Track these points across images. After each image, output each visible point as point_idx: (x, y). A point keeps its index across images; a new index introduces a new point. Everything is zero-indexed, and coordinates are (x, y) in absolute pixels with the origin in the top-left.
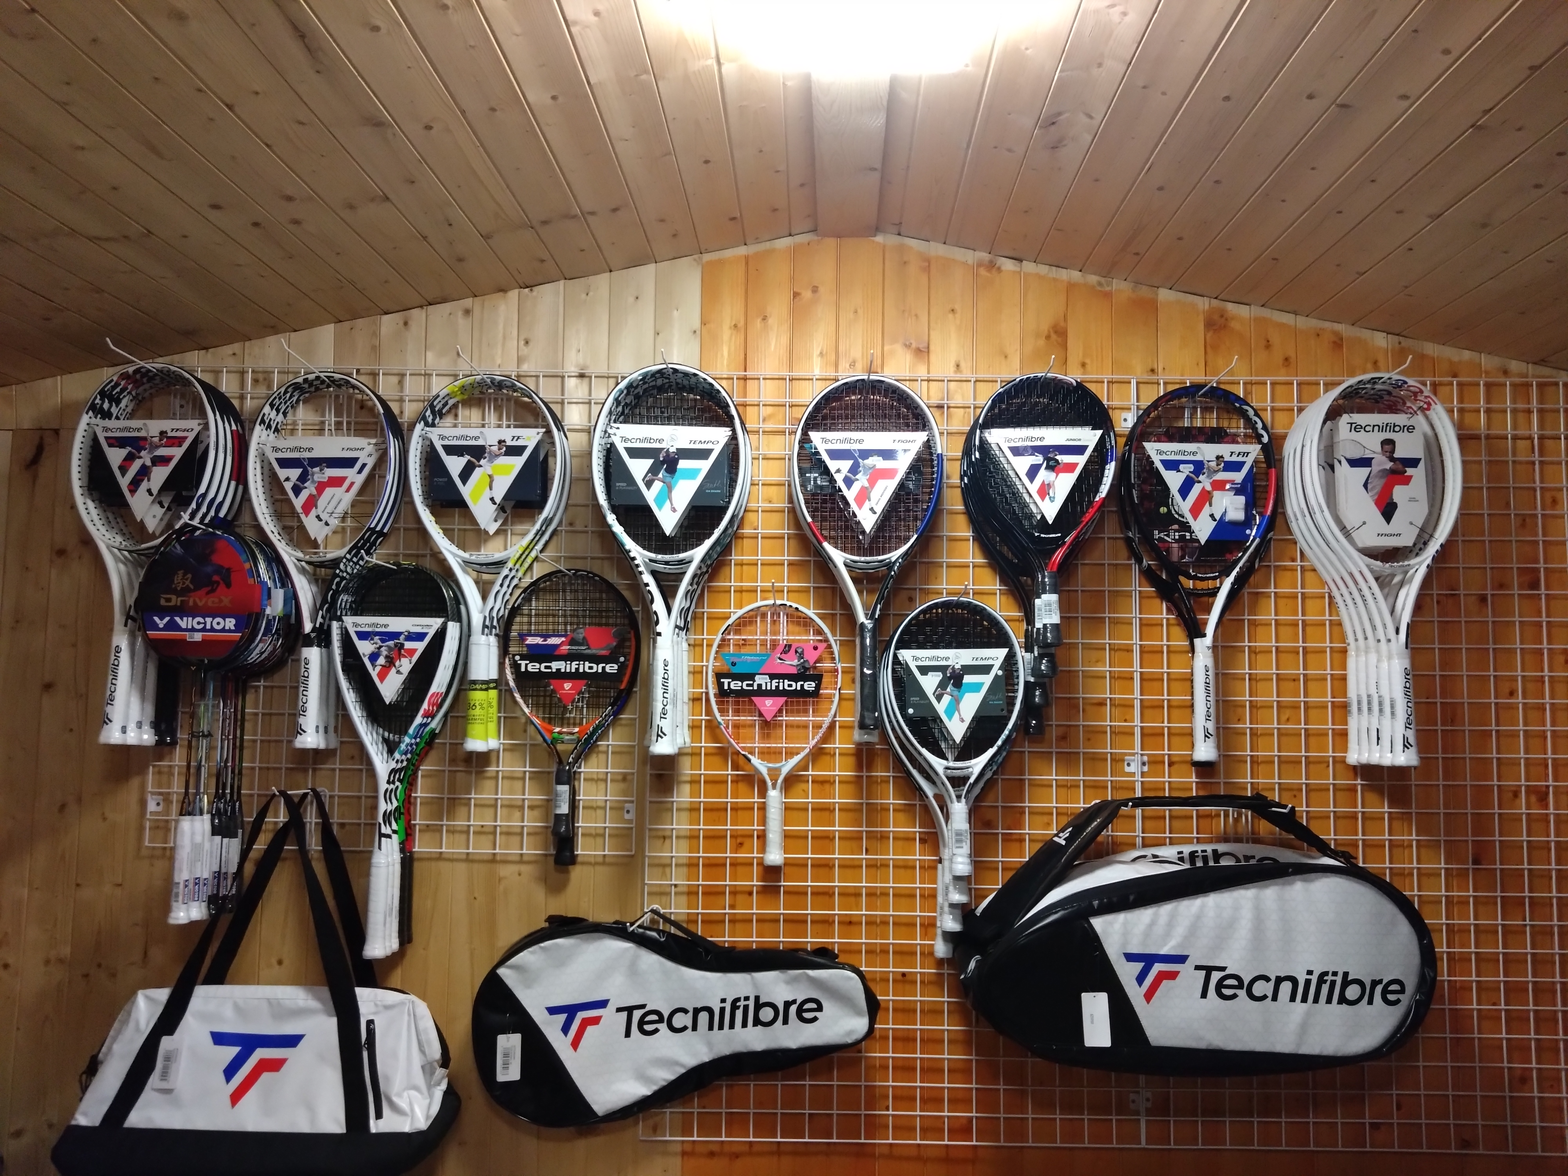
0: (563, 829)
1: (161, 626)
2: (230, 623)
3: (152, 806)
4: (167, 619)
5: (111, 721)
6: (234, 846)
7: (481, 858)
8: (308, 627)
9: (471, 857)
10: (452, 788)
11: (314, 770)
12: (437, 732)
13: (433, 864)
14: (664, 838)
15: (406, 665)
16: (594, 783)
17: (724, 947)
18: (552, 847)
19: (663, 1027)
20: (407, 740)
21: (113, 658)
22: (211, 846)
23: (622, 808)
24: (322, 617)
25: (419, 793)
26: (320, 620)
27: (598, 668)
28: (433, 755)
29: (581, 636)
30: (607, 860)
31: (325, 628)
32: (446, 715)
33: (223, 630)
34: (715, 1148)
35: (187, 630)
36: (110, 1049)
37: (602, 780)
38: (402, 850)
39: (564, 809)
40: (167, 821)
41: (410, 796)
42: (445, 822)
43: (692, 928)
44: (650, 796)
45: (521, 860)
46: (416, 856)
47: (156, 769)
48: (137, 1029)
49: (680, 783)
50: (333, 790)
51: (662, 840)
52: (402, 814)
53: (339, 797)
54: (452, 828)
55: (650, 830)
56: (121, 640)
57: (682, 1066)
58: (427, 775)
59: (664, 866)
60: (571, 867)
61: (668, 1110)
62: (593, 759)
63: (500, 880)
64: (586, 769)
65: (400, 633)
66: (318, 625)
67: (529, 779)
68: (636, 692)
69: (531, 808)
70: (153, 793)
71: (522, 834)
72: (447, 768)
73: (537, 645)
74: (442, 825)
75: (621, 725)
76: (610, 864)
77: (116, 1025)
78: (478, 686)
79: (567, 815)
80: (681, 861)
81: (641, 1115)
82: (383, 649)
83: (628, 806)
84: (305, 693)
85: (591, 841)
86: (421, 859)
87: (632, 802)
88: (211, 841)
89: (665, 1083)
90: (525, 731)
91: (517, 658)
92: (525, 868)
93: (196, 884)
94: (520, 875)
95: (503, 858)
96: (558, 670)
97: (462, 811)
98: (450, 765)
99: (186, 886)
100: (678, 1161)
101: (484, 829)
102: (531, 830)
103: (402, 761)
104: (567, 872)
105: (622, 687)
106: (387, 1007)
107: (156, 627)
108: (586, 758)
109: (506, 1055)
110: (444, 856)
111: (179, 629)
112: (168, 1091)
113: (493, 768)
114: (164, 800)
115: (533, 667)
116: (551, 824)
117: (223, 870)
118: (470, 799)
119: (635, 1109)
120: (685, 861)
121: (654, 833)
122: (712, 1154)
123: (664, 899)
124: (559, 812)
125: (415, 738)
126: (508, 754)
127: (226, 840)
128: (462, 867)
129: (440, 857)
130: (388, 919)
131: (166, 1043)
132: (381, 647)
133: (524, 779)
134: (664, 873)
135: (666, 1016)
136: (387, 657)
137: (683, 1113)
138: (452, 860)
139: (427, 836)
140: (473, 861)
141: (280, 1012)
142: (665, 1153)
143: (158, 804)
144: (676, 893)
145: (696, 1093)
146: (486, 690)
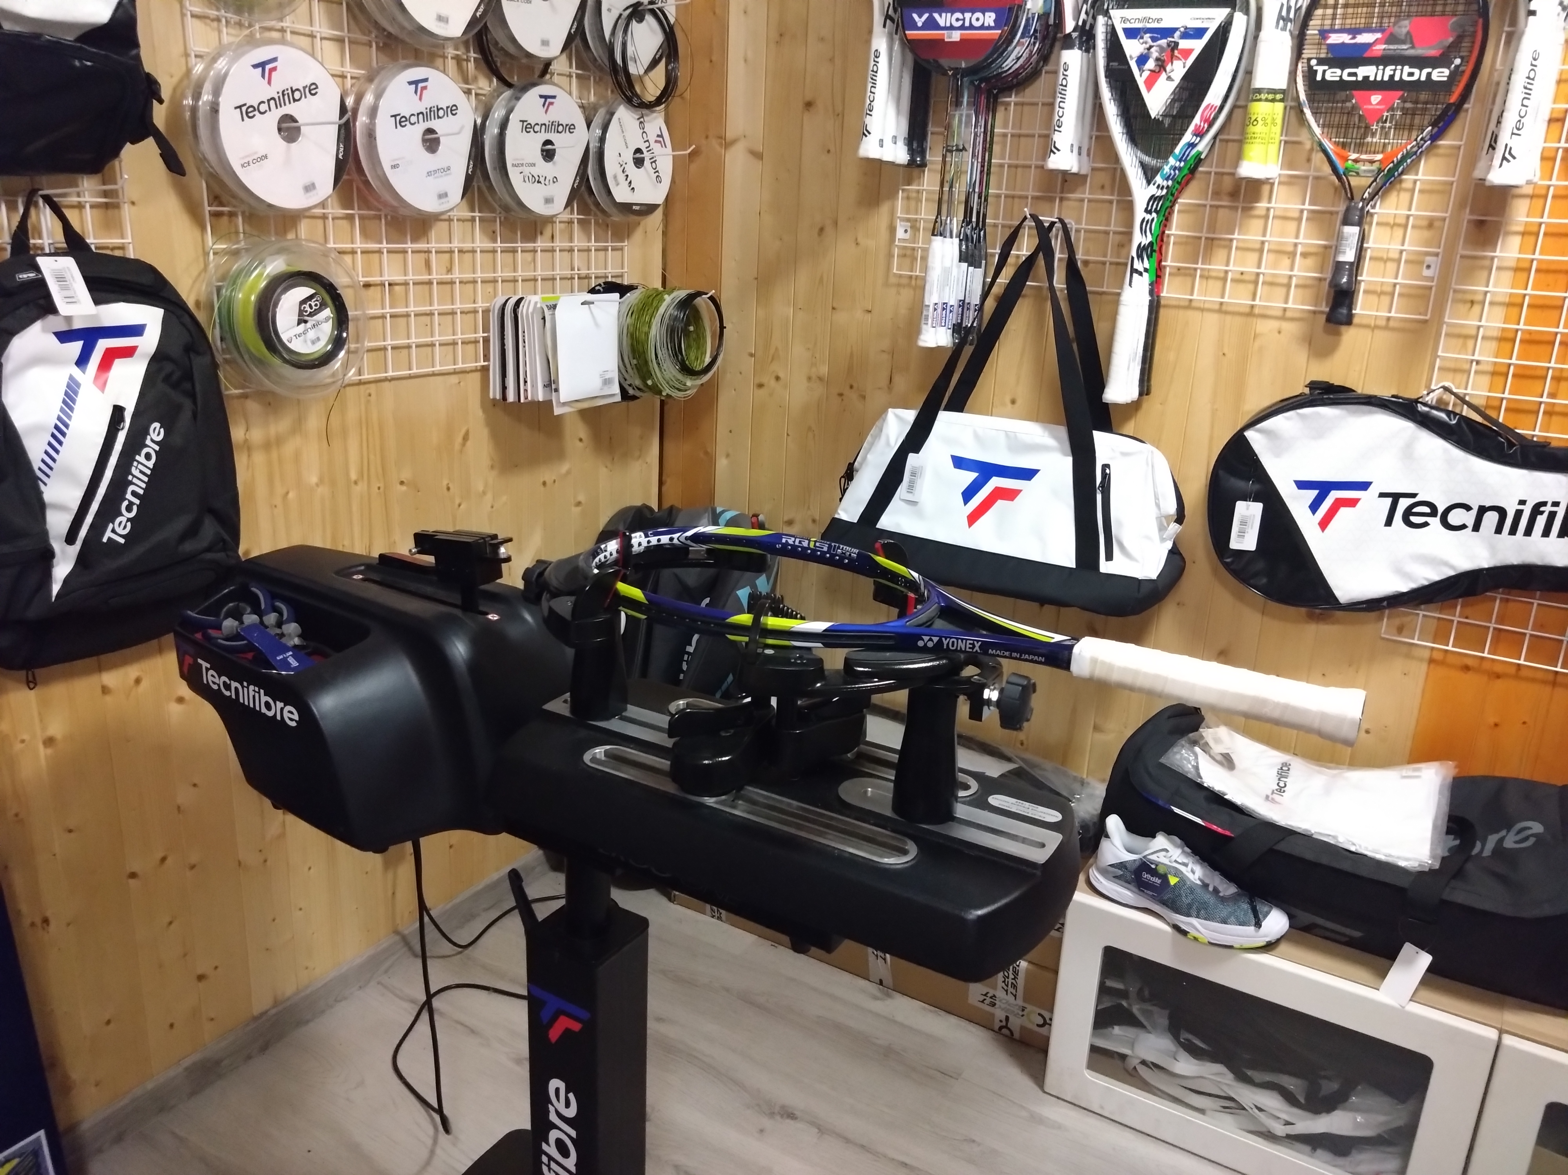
0: (1345, 280)
1: (920, 24)
2: (990, 18)
3: (900, 234)
4: (926, 16)
5: (869, 133)
6: (977, 276)
7: (1236, 309)
8: (1069, 25)
9: (1224, 308)
10: (1212, 228)
11: (1061, 199)
12: (1203, 157)
13: (1181, 313)
14: (1472, 302)
15: (1178, 69)
16: (1388, 229)
17: (1532, 440)
18: (1324, 304)
19: (1435, 522)
20: (1172, 161)
21: (872, 63)
22: (959, 273)
23: (1421, 263)
24: (1087, 13)
25: (1174, 230)
26: (1083, 16)
27: (1419, 75)
28: (1194, 186)
29: (1404, 31)
30: (1392, 324)
31: (1087, 28)
32: (1215, 138)
33: (982, 27)
34: (1470, 662)
35: (945, 28)
36: (865, 458)
37: (1399, 225)
38: (1151, 293)
39: (1349, 256)
40: (913, 249)
41: (1163, 232)
42: (1199, 266)
43: (1492, 414)
44: (1463, 248)
45: (1284, 316)
46: (1163, 302)
47: (905, 195)
48: (888, 443)
49: (1508, 233)
50: (1079, 221)
51: (1469, 305)
52: (1155, 251)
53: (1086, 231)
54: (1206, 274)
55: (1455, 291)
56: (880, 43)
57: (1452, 567)
58: (1187, 210)
59: (1467, 338)
60: (1343, 328)
61: (1421, 613)
62: (1393, 198)
63: (1255, 336)
64: (1383, 210)
65: (1175, 30)
66: (1080, 23)
67: (1307, 219)
68: (1467, 110)
69: (1304, 255)
70: (902, 220)
71: (1288, 286)
72: (1209, 202)
73: (1343, 44)
74: (1195, 269)
75: (1437, 155)
76: (1393, 329)
77: (869, 438)
78: (1263, 96)
79: (1351, 264)
80: (1490, 333)
81: (1387, 611)
82: (1153, 50)
83: (1429, 259)
84: (1061, 104)
85: (1374, 299)
86: (1166, 306)
87: (1437, 255)
88: (959, 267)
89: (1426, 583)
90: (1309, 160)
91: (1314, 62)
92: (1287, 326)
93: (944, 309)
94: (1279, 332)
95: (1262, 312)
96: (1366, 78)
97: (1221, 254)
98: (1212, 199)
99: (935, 309)
100: (1424, 667)
101: (1244, 277)
102: (1301, 282)
103: (1162, 188)
104: (1338, 334)
105: (1452, 101)
106: (1124, 454)
107: (914, 27)
108: (1383, 198)
109: (1243, 523)
110: (1194, 304)
111: (937, 27)
112: (914, 503)
113: (1262, 205)
114: (911, 227)
115: (1333, 74)
116: (1328, 275)
117: (967, 301)
118: (1231, 240)
119: (1385, 603)
120: (1495, 334)
121: (1460, 296)
122: (1466, 668)
123: (1458, 376)
124: (1341, 258)
125: (1180, 161)
126: (1283, 188)
127: (971, 269)
128: (1215, 317)
129: (1189, 305)
130: (1132, 365)
131: (912, 458)
132: (1151, 47)
133: (1300, 220)
134: (1464, 346)
135: (1441, 510)
136: (1157, 59)
137: (1439, 619)
138: (1202, 310)
139: (1178, 280)
140: (1226, 313)
141: (1016, 445)
142: (1408, 656)
143: (906, 231)
144: (1476, 372)
145: (1460, 600)
146: (1273, 101)
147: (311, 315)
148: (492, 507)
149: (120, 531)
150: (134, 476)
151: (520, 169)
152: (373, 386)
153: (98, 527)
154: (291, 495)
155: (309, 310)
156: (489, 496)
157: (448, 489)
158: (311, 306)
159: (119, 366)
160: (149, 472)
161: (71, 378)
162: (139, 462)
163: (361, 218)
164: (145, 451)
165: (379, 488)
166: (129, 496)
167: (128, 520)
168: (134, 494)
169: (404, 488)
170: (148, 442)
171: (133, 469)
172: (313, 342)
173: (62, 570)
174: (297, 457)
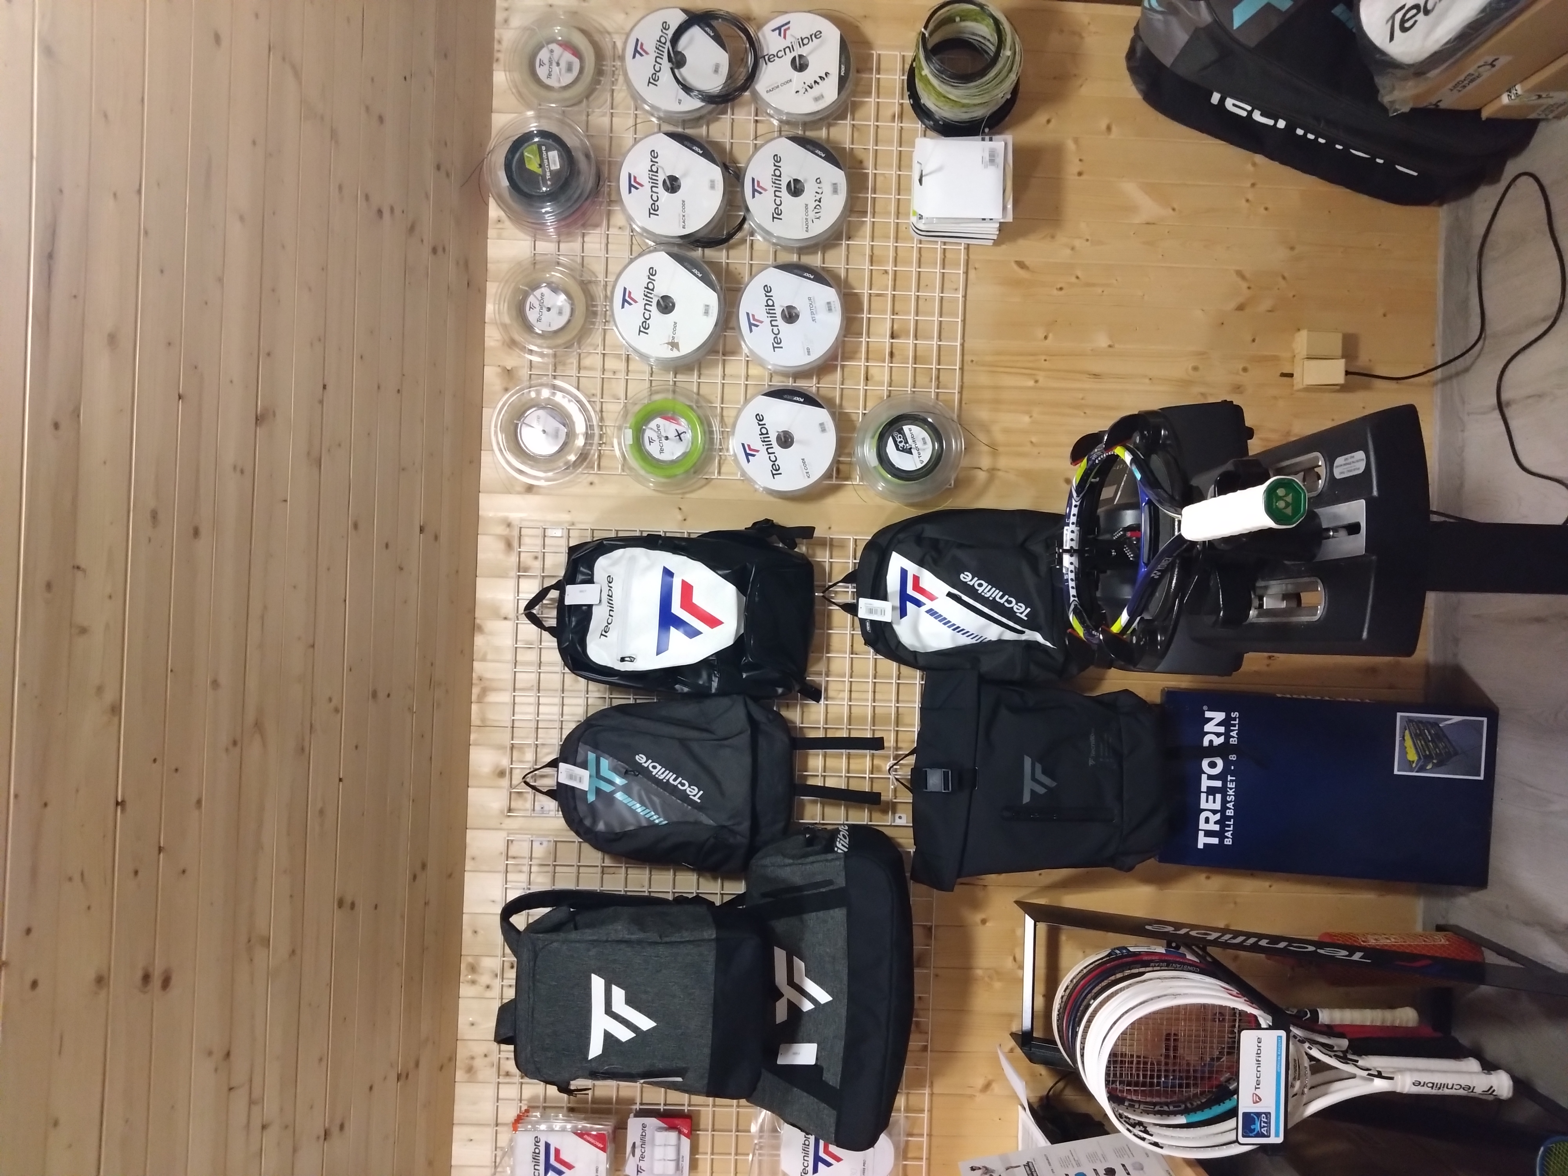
147: (906, 442)
148: (1087, 240)
149: (1022, 610)
150: (990, 596)
151: (810, 222)
152: (966, 358)
153: (1018, 621)
154: (1034, 440)
155: (903, 444)
156: (1077, 243)
157: (1061, 289)
158: (901, 442)
159: (923, 584)
160: (990, 587)
161: (927, 612)
162: (983, 592)
163: (842, 360)
164: (976, 586)
165: (1045, 360)
166: (1002, 601)
167: (1016, 604)
168: (1001, 598)
169: (1051, 336)
170: (971, 583)
171: (986, 596)
172: (925, 443)
173: (1038, 637)
174: (1006, 431)
